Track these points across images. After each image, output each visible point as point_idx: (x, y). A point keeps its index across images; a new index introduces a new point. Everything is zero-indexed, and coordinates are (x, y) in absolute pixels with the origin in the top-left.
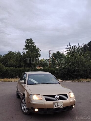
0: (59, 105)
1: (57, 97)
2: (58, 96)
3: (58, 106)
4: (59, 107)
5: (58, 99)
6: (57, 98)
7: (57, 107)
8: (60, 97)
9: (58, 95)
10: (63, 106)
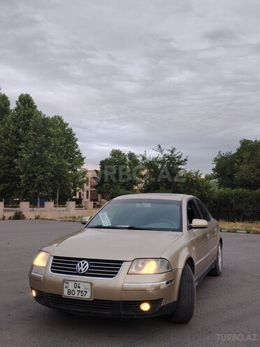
0: (80, 290)
1: (82, 265)
2: (86, 262)
3: (77, 293)
4: (77, 295)
5: (81, 271)
6: (82, 267)
7: (71, 295)
8: (90, 268)
9: (88, 260)
10: (91, 294)
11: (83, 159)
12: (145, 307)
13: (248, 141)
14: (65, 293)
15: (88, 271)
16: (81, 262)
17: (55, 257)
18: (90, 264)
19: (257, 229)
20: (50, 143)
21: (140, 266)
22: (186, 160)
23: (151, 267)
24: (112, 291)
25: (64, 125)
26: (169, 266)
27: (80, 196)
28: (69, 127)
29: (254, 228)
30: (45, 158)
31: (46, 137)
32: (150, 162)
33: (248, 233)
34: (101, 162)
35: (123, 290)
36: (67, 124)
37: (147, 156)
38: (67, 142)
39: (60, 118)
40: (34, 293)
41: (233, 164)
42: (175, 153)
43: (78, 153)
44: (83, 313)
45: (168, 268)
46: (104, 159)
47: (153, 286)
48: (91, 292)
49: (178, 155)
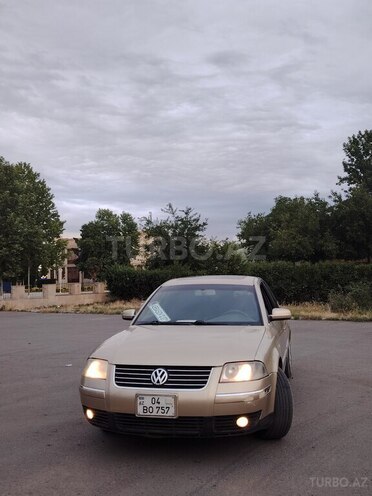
0: (160, 406)
1: (159, 375)
2: (163, 370)
3: (155, 410)
4: (156, 413)
5: (158, 382)
6: (159, 378)
7: (148, 413)
8: (169, 377)
9: (166, 368)
10: (176, 411)
11: (62, 224)
12: (242, 422)
13: (285, 199)
14: (140, 411)
15: (167, 382)
16: (157, 370)
17: (117, 366)
18: (169, 373)
19: (307, 314)
20: (17, 202)
21: (230, 371)
22: (204, 224)
23: (245, 373)
24: (202, 405)
25: (32, 176)
26: (264, 370)
27: (52, 275)
28: (41, 178)
29: (303, 313)
30: (11, 224)
31: (11, 194)
32: (158, 227)
33: (296, 319)
34: (83, 227)
35: (217, 403)
36: (38, 175)
37: (153, 219)
38: (39, 200)
39: (27, 167)
40: (90, 414)
41: (266, 228)
42: (191, 214)
43: (56, 215)
44: (162, 435)
45: (264, 372)
46: (87, 223)
47: (251, 396)
48: (176, 408)
49: (195, 217)
